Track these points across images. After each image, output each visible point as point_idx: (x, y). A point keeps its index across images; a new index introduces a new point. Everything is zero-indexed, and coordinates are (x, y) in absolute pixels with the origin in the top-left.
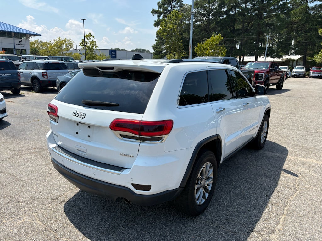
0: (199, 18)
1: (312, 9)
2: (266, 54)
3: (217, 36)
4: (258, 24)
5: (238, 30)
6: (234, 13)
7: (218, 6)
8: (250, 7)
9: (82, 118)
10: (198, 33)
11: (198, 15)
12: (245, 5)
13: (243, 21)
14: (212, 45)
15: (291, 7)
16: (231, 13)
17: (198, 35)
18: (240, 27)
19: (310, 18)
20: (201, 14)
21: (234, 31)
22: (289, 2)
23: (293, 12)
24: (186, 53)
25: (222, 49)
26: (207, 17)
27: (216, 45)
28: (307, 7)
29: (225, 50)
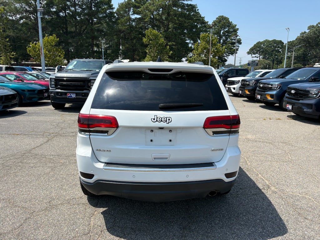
0: (24, 14)
1: (134, 20)
2: (103, 57)
3: (52, 36)
4: (91, 28)
5: (71, 32)
6: (64, 15)
7: (46, 5)
8: (79, 11)
9: (168, 122)
10: (26, 32)
11: (22, 12)
12: (75, 9)
13: (76, 24)
14: (47, 46)
15: (117, 16)
16: (61, 14)
17: (26, 34)
18: (73, 29)
19: (133, 28)
20: (26, 11)
21: (67, 33)
22: (115, 12)
23: (119, 22)
24: (15, 54)
25: (60, 51)
26: (35, 15)
27: (52, 46)
28: (130, 19)
29: (63, 52)
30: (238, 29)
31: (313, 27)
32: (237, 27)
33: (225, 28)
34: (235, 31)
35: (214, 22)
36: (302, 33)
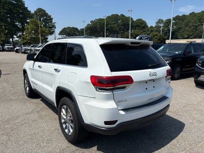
30: (52, 19)
31: (93, 21)
32: (52, 17)
33: (43, 17)
34: (51, 19)
35: (35, 12)
36: (88, 25)
